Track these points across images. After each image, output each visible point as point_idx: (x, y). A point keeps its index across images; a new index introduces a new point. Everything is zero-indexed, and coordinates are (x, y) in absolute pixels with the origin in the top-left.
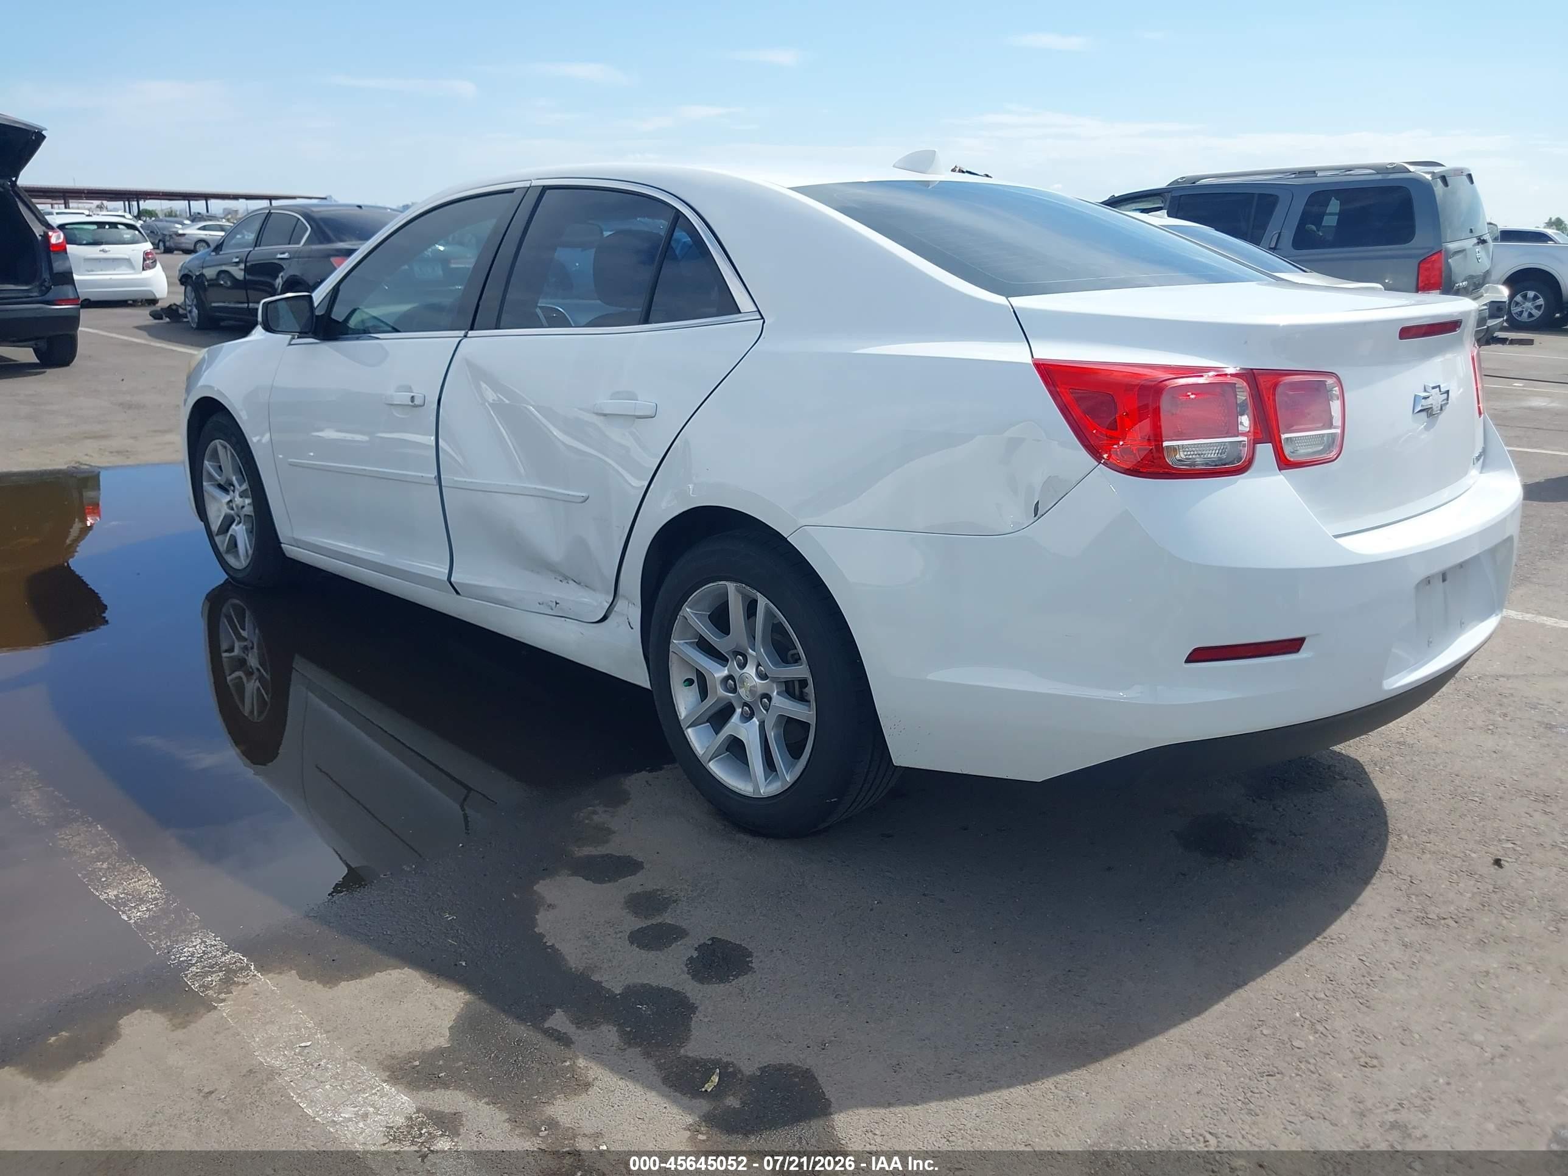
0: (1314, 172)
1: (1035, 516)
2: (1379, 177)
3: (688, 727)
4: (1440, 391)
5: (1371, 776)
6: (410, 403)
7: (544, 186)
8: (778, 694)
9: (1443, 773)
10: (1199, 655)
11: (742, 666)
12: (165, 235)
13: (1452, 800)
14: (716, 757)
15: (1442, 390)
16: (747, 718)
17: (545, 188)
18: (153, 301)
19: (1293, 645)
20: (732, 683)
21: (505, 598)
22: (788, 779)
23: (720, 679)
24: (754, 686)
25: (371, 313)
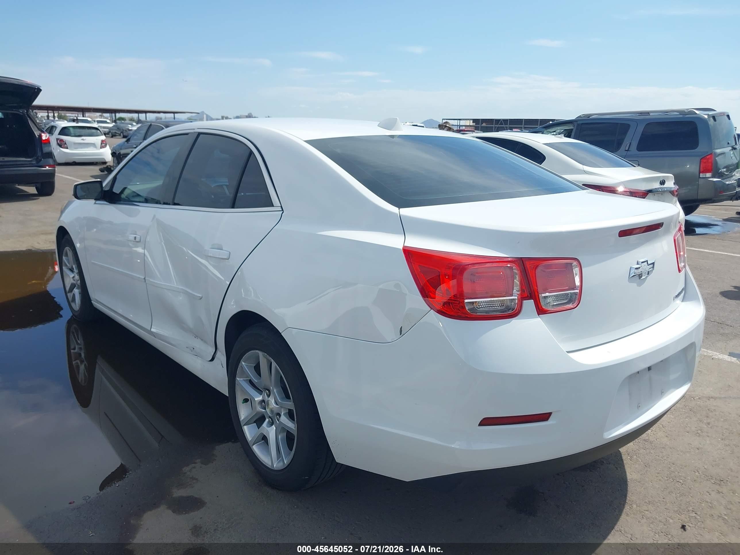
0: (649, 113)
1: (400, 335)
2: (681, 116)
3: (244, 425)
4: (647, 263)
5: (625, 462)
6: (134, 240)
7: (199, 133)
8: (284, 414)
9: (666, 462)
10: (486, 422)
11: (269, 396)
12: (123, 130)
13: (666, 481)
14: (256, 443)
15: (649, 263)
16: (271, 424)
17: (199, 134)
18: (105, 163)
19: (545, 417)
20: (264, 404)
21: (173, 343)
22: (285, 462)
23: (258, 401)
24: (273, 408)
25: (132, 189)
